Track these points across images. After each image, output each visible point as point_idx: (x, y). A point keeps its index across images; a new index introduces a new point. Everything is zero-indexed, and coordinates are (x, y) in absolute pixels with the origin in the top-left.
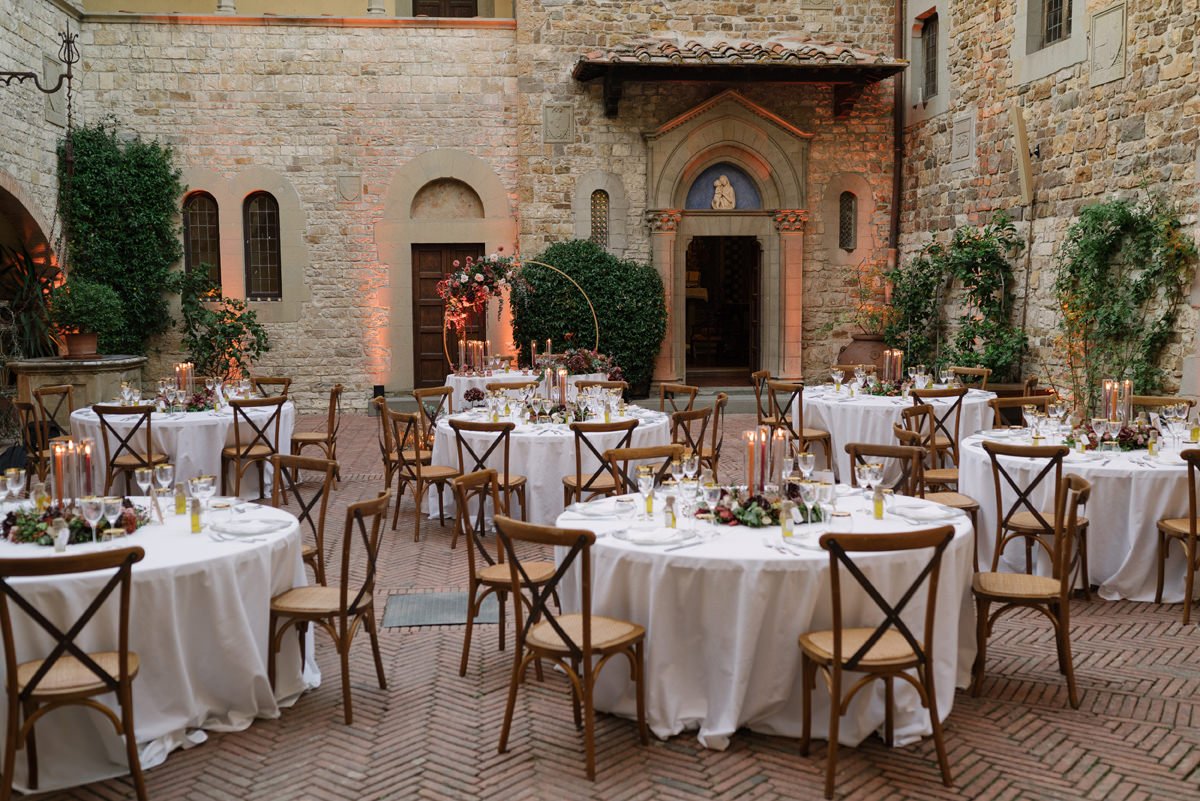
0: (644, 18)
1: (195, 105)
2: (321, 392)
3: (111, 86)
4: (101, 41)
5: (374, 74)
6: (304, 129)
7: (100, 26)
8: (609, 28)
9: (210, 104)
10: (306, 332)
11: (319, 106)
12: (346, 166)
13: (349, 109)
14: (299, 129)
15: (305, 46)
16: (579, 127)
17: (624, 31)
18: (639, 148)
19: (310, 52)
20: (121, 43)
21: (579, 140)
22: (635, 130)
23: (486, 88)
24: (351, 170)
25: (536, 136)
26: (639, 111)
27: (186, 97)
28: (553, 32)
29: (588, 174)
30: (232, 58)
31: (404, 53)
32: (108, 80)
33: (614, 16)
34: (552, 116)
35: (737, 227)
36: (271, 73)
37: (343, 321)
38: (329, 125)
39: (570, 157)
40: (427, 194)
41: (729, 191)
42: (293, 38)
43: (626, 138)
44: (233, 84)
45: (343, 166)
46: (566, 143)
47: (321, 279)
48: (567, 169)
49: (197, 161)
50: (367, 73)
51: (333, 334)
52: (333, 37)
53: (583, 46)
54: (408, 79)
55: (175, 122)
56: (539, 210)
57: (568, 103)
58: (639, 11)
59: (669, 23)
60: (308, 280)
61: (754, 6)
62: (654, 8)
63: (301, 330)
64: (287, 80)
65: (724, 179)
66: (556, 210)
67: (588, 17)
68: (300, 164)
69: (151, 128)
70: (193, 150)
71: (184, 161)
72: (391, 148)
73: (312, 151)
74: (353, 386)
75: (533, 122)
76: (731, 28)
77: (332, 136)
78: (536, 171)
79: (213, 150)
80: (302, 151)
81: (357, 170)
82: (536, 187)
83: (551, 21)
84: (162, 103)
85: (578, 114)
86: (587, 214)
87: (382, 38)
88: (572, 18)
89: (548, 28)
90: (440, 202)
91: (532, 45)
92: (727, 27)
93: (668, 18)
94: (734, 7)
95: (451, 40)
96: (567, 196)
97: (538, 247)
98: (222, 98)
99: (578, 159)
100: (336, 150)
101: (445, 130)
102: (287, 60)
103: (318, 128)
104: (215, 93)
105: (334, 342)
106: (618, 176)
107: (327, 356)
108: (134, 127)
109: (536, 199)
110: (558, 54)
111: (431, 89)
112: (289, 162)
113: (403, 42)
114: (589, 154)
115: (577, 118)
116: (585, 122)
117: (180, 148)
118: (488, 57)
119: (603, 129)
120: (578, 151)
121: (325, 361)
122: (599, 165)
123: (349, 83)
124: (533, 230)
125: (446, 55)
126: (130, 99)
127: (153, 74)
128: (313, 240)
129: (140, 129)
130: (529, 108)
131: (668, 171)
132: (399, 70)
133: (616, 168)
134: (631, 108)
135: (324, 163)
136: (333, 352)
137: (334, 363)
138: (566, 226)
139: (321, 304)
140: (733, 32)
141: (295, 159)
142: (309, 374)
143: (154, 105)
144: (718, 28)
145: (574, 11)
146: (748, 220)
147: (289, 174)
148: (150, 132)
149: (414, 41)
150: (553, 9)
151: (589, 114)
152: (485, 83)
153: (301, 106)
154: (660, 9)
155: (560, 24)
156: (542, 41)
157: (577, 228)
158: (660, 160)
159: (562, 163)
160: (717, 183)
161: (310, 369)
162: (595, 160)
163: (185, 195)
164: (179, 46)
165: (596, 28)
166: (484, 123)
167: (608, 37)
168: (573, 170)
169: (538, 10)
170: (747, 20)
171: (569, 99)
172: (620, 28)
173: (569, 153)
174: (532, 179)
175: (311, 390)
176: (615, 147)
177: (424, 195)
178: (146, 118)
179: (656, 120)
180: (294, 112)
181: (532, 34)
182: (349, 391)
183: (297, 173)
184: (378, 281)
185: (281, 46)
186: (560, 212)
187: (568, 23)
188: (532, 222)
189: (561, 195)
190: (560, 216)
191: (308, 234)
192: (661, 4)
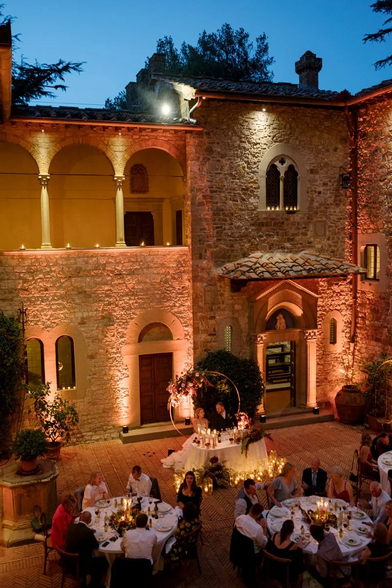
0: (247, 245)
1: (31, 294)
6: (87, 304)
8: (232, 251)
9: (39, 294)
10: (89, 403)
11: (94, 292)
12: (107, 320)
13: (109, 292)
14: (84, 304)
16: (220, 297)
18: (246, 306)
21: (220, 303)
22: (245, 297)
24: (110, 321)
27: (26, 291)
28: (208, 254)
29: (223, 319)
30: (50, 270)
31: (134, 264)
34: (207, 293)
35: (287, 337)
36: (70, 277)
38: (100, 301)
39: (216, 312)
40: (148, 330)
41: (283, 321)
42: (81, 259)
43: (241, 301)
44: (50, 283)
46: (213, 305)
47: (95, 376)
48: (214, 317)
49: (32, 323)
51: (101, 402)
54: (137, 276)
56: (202, 337)
57: (214, 286)
59: (258, 247)
60: (89, 377)
61: (294, 238)
63: (86, 403)
64: (78, 280)
65: (281, 316)
66: (209, 337)
67: (223, 246)
68: (85, 320)
70: (30, 317)
73: (90, 314)
75: (199, 296)
77: (100, 306)
78: (201, 320)
79: (41, 317)
80: (85, 314)
81: (113, 322)
82: (200, 327)
83: (207, 249)
84: (14, 295)
86: (223, 337)
87: (124, 257)
88: (216, 247)
89: (205, 252)
91: (198, 260)
92: (283, 248)
93: (258, 245)
94: (286, 239)
95: (157, 257)
96: (214, 330)
97: (201, 355)
98: (46, 290)
99: (219, 312)
100: (102, 313)
101: (154, 300)
102: (78, 270)
103: (94, 302)
104: (41, 288)
105: (102, 406)
106: (237, 319)
107: (98, 414)
109: (200, 332)
110: (209, 264)
111: (148, 281)
112: (79, 320)
113: (134, 259)
114: (224, 309)
115: (219, 293)
116: (222, 295)
118: (174, 264)
119: (230, 297)
120: (219, 308)
121: (97, 417)
122: (228, 314)
124: (199, 347)
125: (155, 264)
127: (9, 281)
128: (92, 357)
129: (3, 309)
130: (197, 290)
131: (260, 316)
133: (236, 315)
135: (96, 320)
136: (101, 411)
137: (102, 417)
138: (213, 344)
139: (96, 389)
140: (286, 250)
141: (82, 318)
143: (9, 296)
144: (279, 249)
145: (217, 244)
146: (292, 334)
147: (79, 326)
148: (9, 311)
150: (208, 243)
151: (224, 291)
152: (173, 277)
153: (85, 292)
155: (211, 250)
156: (203, 258)
157: (218, 344)
158: (257, 311)
159: (212, 314)
160: (278, 318)
162: (226, 313)
164: (23, 266)
165: (226, 251)
166: (173, 296)
169: (201, 244)
170: (291, 245)
172: (237, 250)
173: (215, 310)
174: (198, 323)
176: (236, 306)
178: (6, 303)
180: (82, 295)
181: (198, 255)
182: (109, 429)
183: (83, 325)
184: (123, 374)
185: (76, 264)
186: (211, 337)
187: (215, 250)
188: (199, 343)
189: (212, 329)
190: (212, 339)
191: (89, 355)
192: (255, 239)
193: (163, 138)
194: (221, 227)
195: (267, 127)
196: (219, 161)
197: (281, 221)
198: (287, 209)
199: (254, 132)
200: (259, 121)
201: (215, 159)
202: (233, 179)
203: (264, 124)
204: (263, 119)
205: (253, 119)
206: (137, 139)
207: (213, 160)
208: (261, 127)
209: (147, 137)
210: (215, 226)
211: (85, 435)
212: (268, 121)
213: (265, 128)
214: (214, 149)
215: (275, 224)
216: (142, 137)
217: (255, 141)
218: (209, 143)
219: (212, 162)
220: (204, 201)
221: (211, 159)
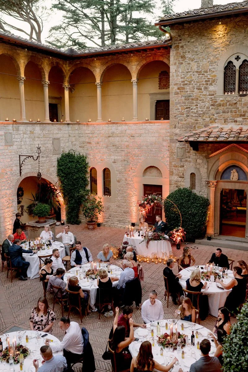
0: (208, 119)
1: (91, 145)
2: (120, 222)
3: (74, 141)
4: (72, 129)
5: (134, 137)
6: (117, 152)
7: (72, 126)
8: (197, 123)
9: (95, 145)
10: (117, 206)
11: (120, 145)
12: (127, 162)
13: (127, 146)
14: (115, 152)
15: (117, 129)
16: (187, 154)
17: (201, 124)
18: (205, 160)
19: (118, 131)
20: (76, 130)
21: (187, 158)
22: (204, 155)
23: (163, 140)
24: (128, 163)
25: (174, 156)
26: (206, 149)
27: (90, 143)
28: (180, 125)
29: (190, 168)
30: (100, 133)
31: (141, 130)
32: (74, 139)
33: (198, 119)
34: (179, 150)
35: (238, 187)
36: (109, 137)
37: (125, 204)
38: (123, 151)
39: (184, 163)
40: (148, 170)
41: (236, 174)
42: (114, 127)
43: (201, 157)
44: (100, 140)
45: (126, 162)
46: (183, 158)
47: (120, 192)
48: (183, 166)
49: (92, 160)
50: (132, 136)
51: (123, 207)
52: (124, 127)
53: (189, 129)
54: (143, 138)
55: (87, 150)
56: (175, 178)
57: (184, 146)
58: (206, 117)
59: (216, 121)
60: (117, 192)
61: (245, 114)
62: (211, 116)
63: (115, 205)
64: (113, 138)
65: (234, 170)
66: (180, 178)
67: (190, 120)
68: (116, 161)
69: (82, 151)
70: (91, 157)
71: (89, 160)
72: (138, 157)
73: (118, 157)
74: (127, 222)
75: (174, 152)
76: (237, 122)
77: (123, 153)
78: (174, 166)
79: (96, 157)
80: (116, 157)
81: (129, 163)
82: (174, 171)
83: (179, 122)
84: (85, 145)
85: (187, 150)
86: (189, 180)
87: (136, 126)
88: (185, 120)
89: (179, 124)
90: (152, 172)
91: (174, 129)
92: (236, 121)
93: (216, 119)
94: (238, 115)
95: (154, 126)
96: (183, 174)
97: (174, 189)
98: (98, 143)
99: (186, 163)
100: (124, 157)
101: (152, 152)
102: (113, 133)
103: (120, 151)
104: (96, 142)
105: (123, 209)
106: (199, 169)
107: (121, 213)
108: (79, 151)
109: (174, 175)
110: (181, 132)
111: (148, 141)
112: (113, 160)
113: (141, 127)
114: (190, 162)
115: (186, 151)
116: (189, 152)
117: (89, 156)
118: (164, 131)
119: (194, 154)
120: (186, 161)
121: (121, 214)
122: (193, 165)
123: (127, 139)
124: (173, 184)
125: (153, 131)
126: (78, 144)
127: (83, 137)
128: (119, 181)
129: (80, 151)
130: (173, 148)
131: (213, 168)
132: (140, 135)
133: (198, 166)
134: (203, 148)
135: (121, 161)
136: (123, 212)
137: (123, 215)
138: (182, 183)
139: (120, 199)
140: (238, 123)
141: (114, 159)
142: (117, 217)
143: (83, 145)
144: (232, 122)
145: (186, 118)
146: (241, 184)
147: (113, 163)
148: (83, 152)
149: (144, 127)
150: (180, 118)
151: (190, 150)
152: (163, 139)
153: (116, 146)
154: (213, 117)
155: (182, 122)
156: (177, 128)
157: (186, 184)
158: (211, 165)
159: (182, 164)
160: (232, 172)
161: (117, 216)
162: (191, 164)
163: (90, 168)
164: (89, 130)
165: (193, 123)
166: (163, 150)
167: (197, 126)
168: (185, 166)
169: (175, 119)
170: (243, 119)
171: (184, 145)
172: (200, 123)
173: (184, 161)
174: (173, 169)
175: (117, 221)
176: (198, 160)
177: (147, 170)
178: (81, 148)
179: (211, 152)
180: (114, 147)
181: (174, 126)
182: (126, 223)
183: (115, 163)
184: (134, 194)
185: (111, 130)
186: (181, 179)
187: (184, 122)
188: (173, 181)
189: (182, 174)
190: (181, 180)
191: (117, 180)
192: (214, 115)
193: (159, 54)
194: (190, 108)
195: (226, 35)
196: (189, 63)
197: (235, 102)
198: (241, 93)
199: (215, 40)
200: (219, 31)
201: (186, 63)
202: (198, 75)
203: (223, 33)
204: (222, 30)
205: (215, 31)
206: (144, 56)
207: (185, 64)
208: (221, 36)
209: (150, 55)
210: (185, 107)
211: (115, 223)
212: (227, 30)
213: (224, 36)
214: (186, 56)
215: (230, 105)
216: (148, 55)
217: (216, 47)
218: (183, 53)
219: (185, 65)
220: (179, 91)
221: (184, 63)
